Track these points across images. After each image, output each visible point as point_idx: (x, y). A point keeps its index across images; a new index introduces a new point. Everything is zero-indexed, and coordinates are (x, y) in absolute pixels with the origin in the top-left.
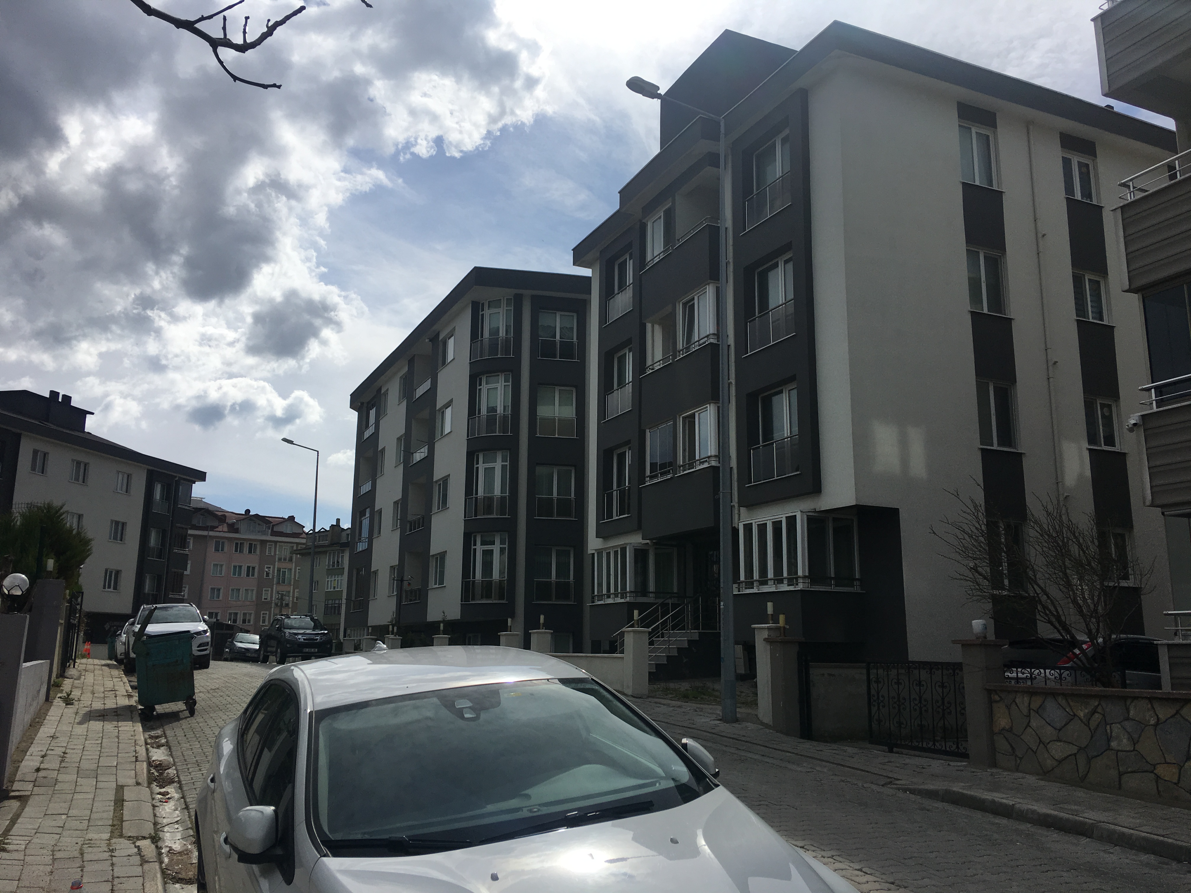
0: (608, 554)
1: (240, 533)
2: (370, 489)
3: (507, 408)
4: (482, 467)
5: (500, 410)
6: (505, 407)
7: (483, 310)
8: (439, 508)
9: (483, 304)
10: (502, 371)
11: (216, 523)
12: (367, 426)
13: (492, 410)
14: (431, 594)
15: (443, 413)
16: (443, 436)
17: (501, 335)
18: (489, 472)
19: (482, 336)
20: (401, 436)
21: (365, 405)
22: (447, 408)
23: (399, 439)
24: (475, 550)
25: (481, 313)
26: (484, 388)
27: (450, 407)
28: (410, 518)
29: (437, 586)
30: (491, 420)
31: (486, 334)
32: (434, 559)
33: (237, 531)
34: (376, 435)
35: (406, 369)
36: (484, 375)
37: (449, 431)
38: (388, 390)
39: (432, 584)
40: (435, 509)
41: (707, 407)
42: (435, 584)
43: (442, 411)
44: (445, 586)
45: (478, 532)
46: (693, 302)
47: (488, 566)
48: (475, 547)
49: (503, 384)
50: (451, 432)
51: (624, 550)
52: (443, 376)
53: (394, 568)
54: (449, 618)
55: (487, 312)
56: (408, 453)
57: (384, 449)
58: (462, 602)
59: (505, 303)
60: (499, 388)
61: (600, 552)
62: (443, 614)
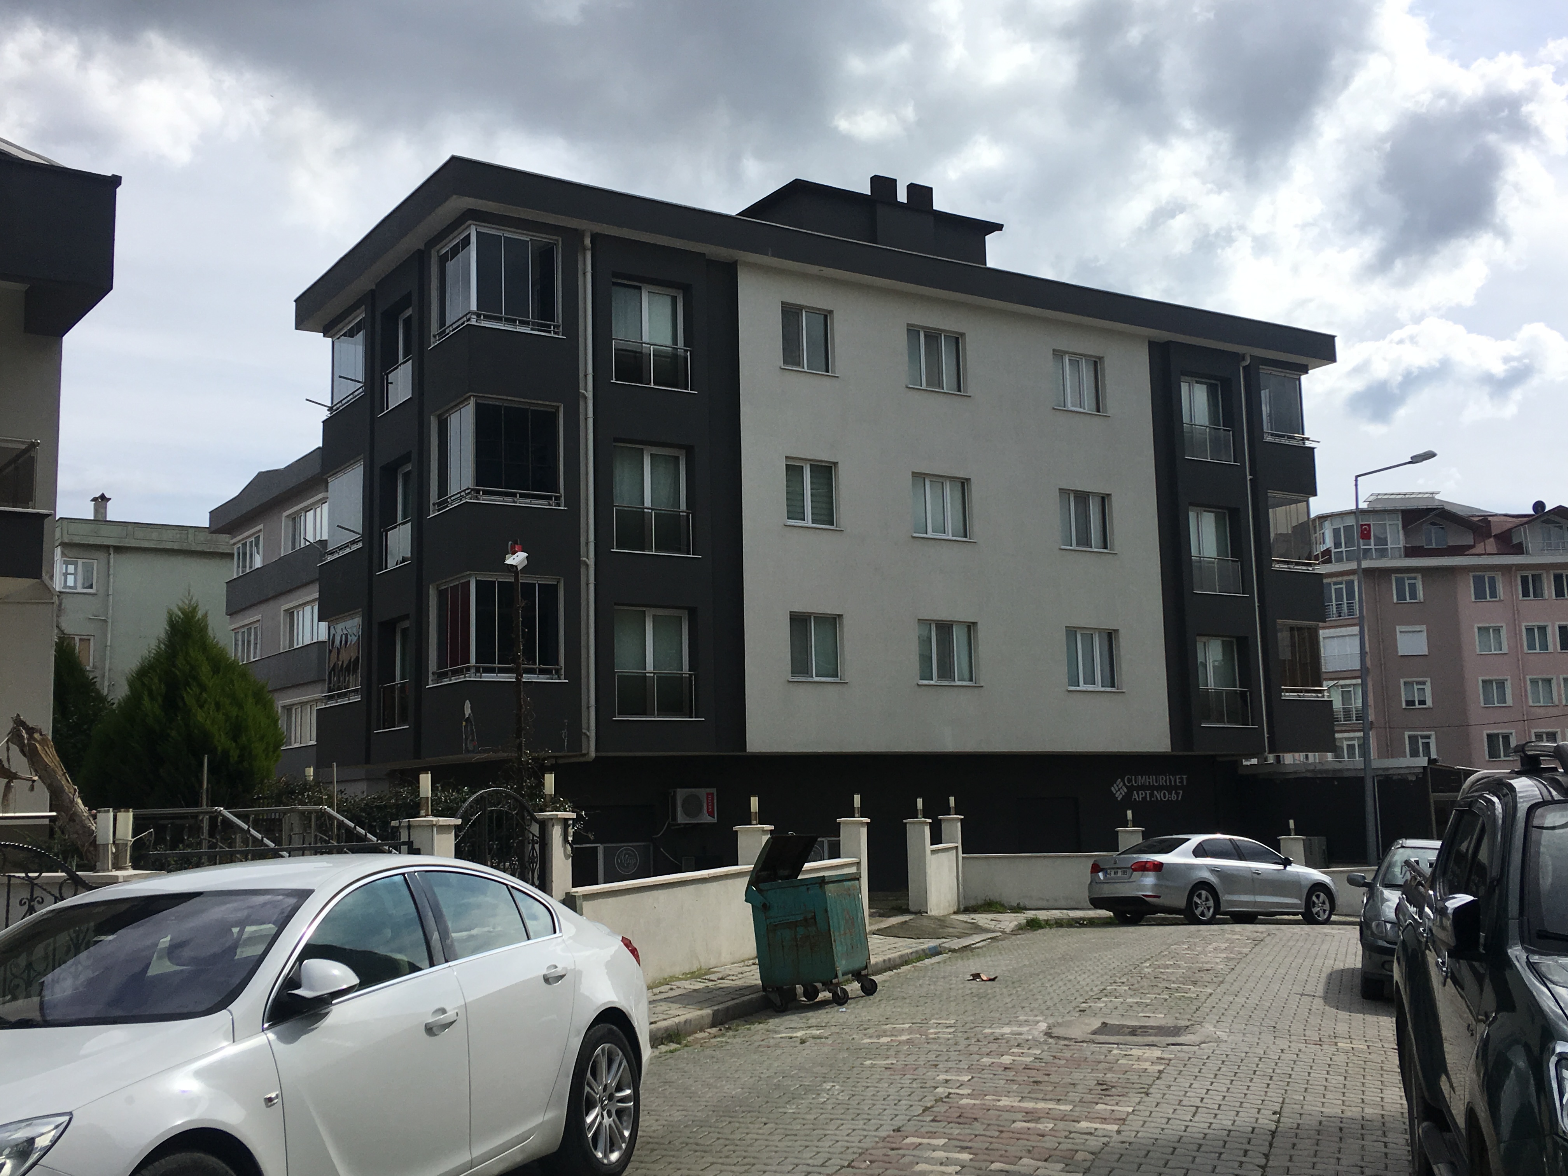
1: (1528, 553)
11: (1469, 540)
33: (1519, 549)
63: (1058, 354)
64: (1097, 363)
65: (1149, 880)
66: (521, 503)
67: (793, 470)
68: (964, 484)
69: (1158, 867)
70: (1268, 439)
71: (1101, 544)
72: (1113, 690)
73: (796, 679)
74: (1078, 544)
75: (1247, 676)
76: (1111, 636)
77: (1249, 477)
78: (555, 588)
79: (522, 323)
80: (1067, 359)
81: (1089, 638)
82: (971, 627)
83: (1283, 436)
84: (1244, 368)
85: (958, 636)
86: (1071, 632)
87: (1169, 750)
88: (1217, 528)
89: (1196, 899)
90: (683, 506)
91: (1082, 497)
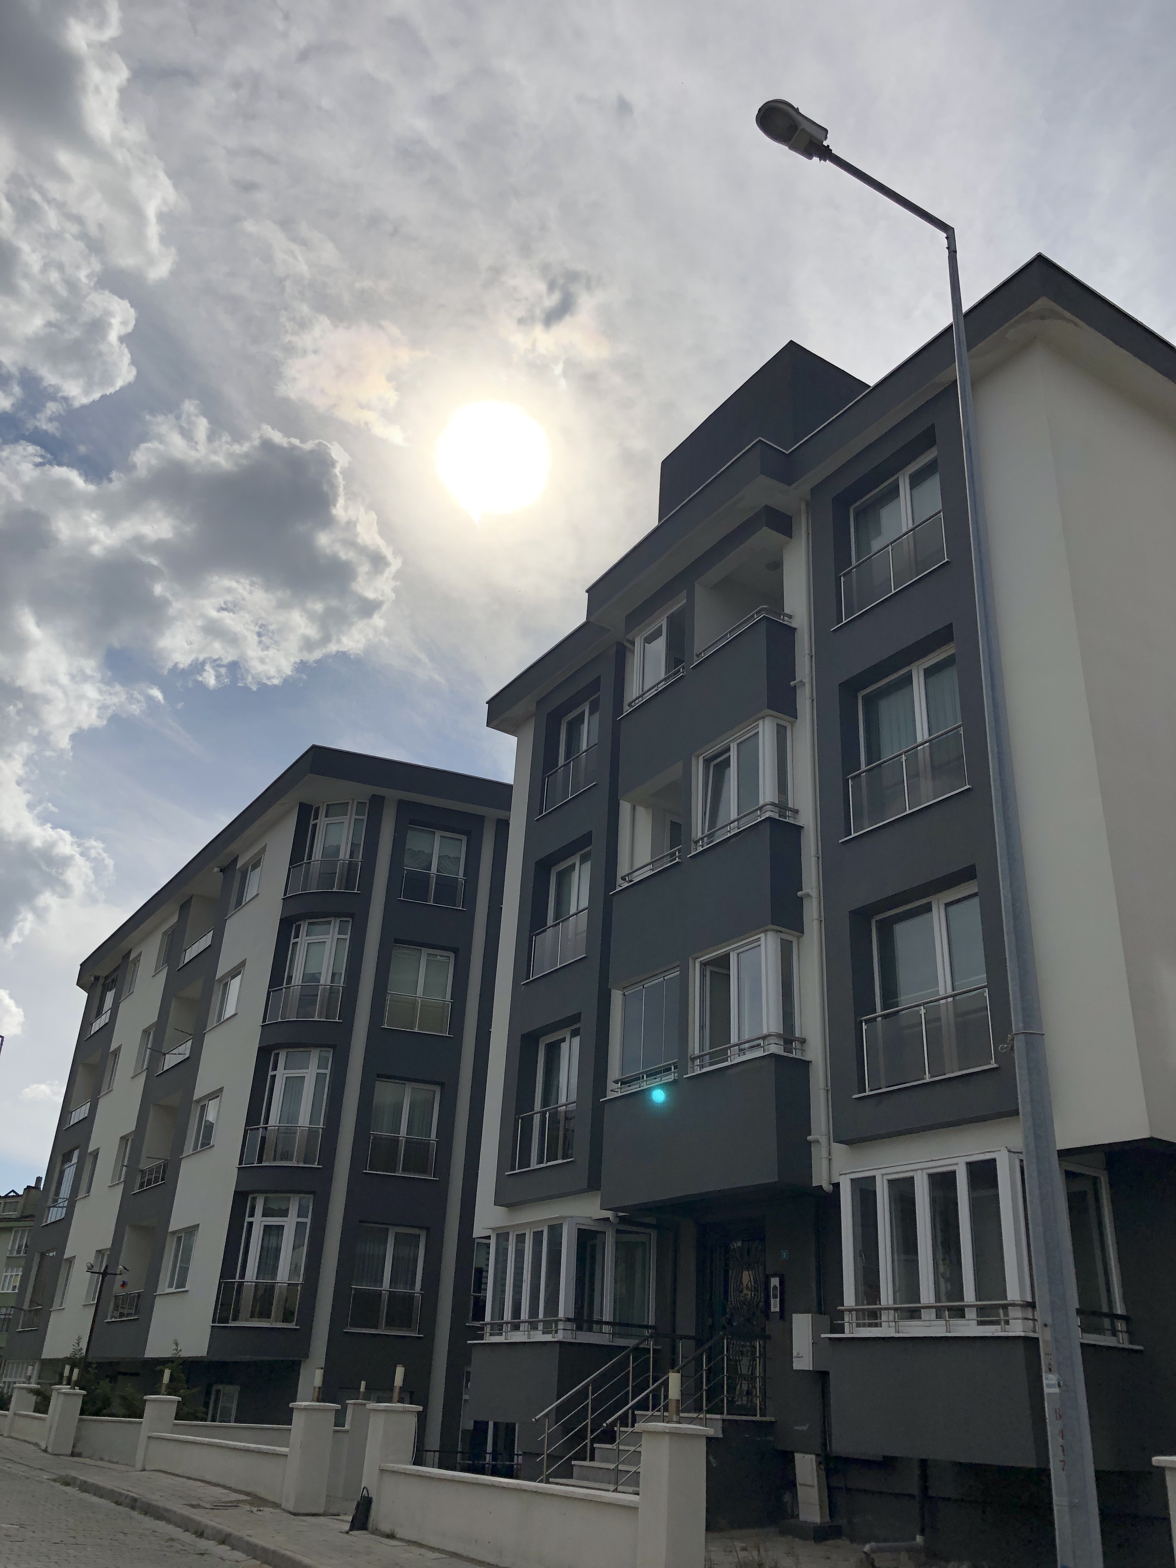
0: (521, 1238)
2: (86, 1115)
3: (337, 977)
4: (281, 1074)
5: (325, 979)
6: (333, 975)
7: (316, 818)
8: (195, 1148)
9: (317, 809)
10: (337, 915)
12: (99, 1014)
13: (312, 978)
14: (160, 1306)
15: (226, 985)
16: (220, 1022)
17: (341, 856)
18: (294, 1085)
19: (310, 857)
20: (150, 1027)
21: (101, 981)
22: (233, 977)
23: (146, 1032)
24: (251, 1224)
25: (312, 822)
26: (303, 940)
27: (240, 976)
28: (145, 1165)
29: (173, 1290)
30: (308, 996)
31: (317, 854)
32: (175, 1240)
34: (109, 1028)
35: (175, 919)
36: (304, 919)
37: (233, 1013)
38: (140, 955)
39: (164, 1287)
40: (189, 1148)
41: (759, 939)
42: (171, 1286)
43: (224, 982)
44: (187, 1291)
45: (261, 1192)
46: (726, 755)
47: (269, 1257)
48: (251, 1219)
49: (337, 936)
50: (235, 1015)
51: (555, 1230)
52: (234, 926)
53: (103, 1255)
54: (185, 1354)
55: (322, 822)
56: (157, 1053)
57: (119, 1049)
58: (214, 1322)
59: (355, 808)
60: (328, 945)
61: (503, 1236)
62: (175, 1347)
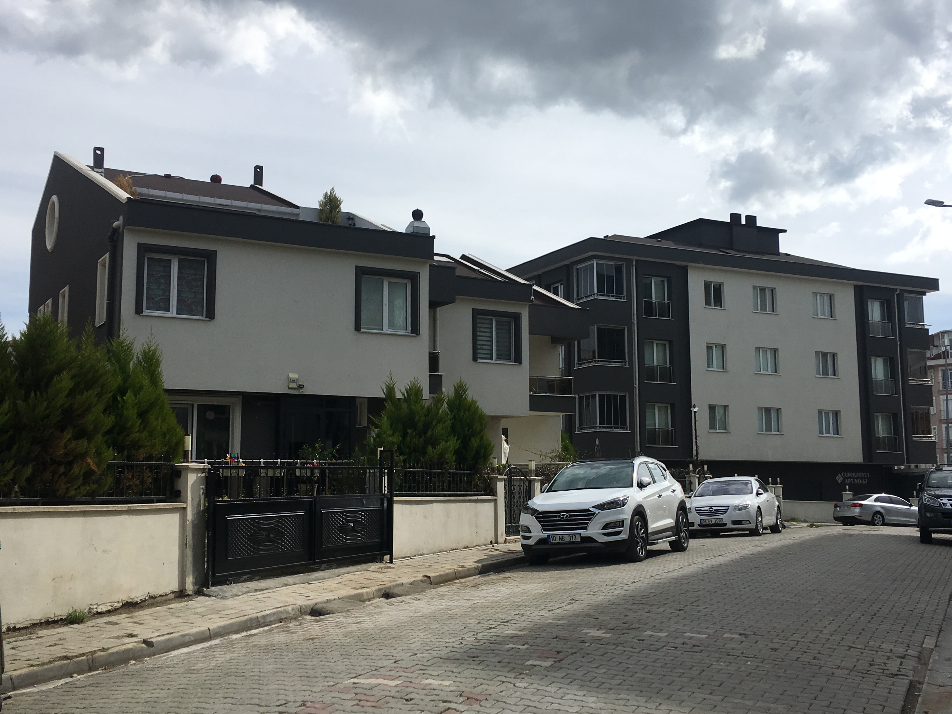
63: (815, 294)
64: (831, 297)
65: (857, 510)
66: (613, 365)
67: (709, 348)
68: (775, 351)
69: (861, 505)
70: (908, 326)
71: (833, 373)
72: (838, 436)
73: (711, 431)
74: (823, 374)
75: (897, 430)
76: (836, 414)
77: (898, 343)
78: (625, 396)
79: (613, 296)
80: (818, 295)
81: (827, 414)
82: (778, 410)
83: (914, 324)
84: (897, 294)
85: (773, 415)
86: (820, 412)
87: (862, 461)
88: (884, 367)
89: (875, 518)
90: (668, 364)
91: (825, 355)
